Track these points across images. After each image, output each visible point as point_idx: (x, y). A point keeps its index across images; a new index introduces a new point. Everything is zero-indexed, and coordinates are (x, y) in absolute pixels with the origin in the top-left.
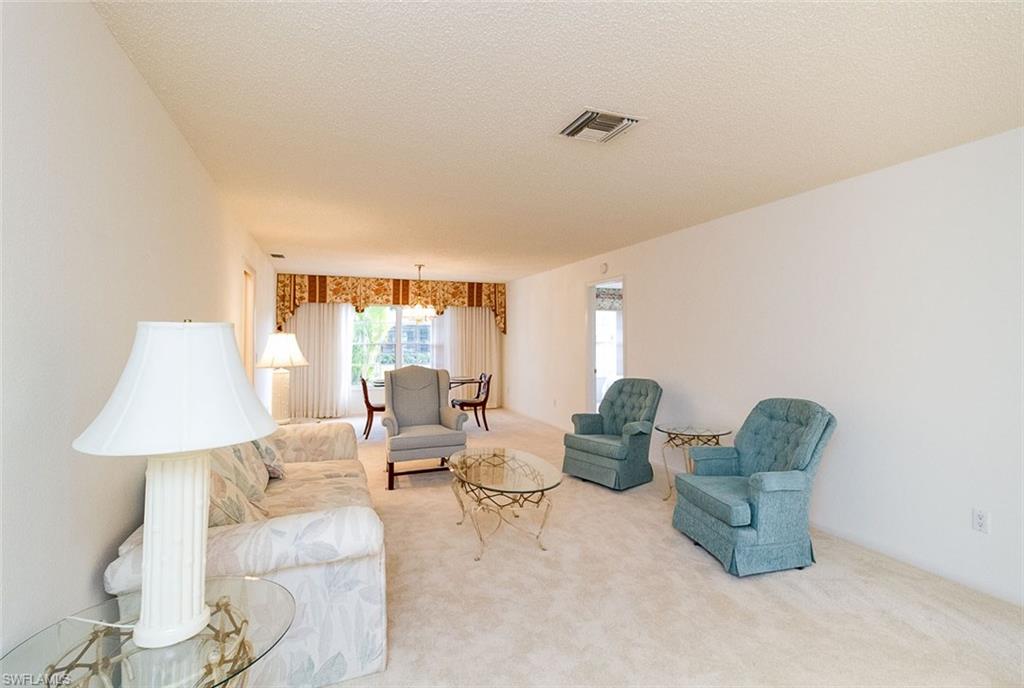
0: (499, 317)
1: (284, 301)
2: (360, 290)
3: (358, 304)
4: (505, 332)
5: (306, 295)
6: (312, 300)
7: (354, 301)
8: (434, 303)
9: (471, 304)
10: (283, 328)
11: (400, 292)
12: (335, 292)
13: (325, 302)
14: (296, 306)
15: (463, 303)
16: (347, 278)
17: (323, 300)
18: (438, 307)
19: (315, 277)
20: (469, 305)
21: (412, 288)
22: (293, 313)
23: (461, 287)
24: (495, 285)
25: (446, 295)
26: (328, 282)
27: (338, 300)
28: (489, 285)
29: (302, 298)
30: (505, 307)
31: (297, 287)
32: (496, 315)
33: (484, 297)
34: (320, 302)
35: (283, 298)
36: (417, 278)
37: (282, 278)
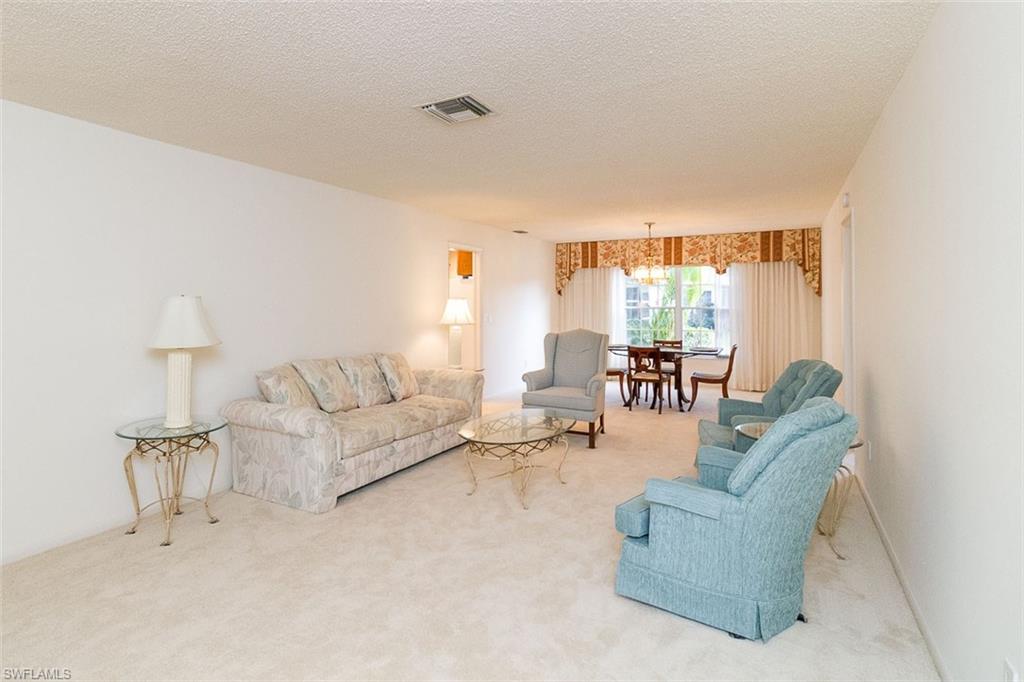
0: (809, 274)
1: (561, 268)
2: (629, 252)
3: (627, 267)
4: (819, 293)
5: (580, 261)
6: (585, 266)
7: (623, 265)
8: (713, 261)
9: (765, 259)
10: (562, 293)
11: (673, 251)
12: (606, 256)
13: (596, 266)
14: (571, 272)
15: (754, 258)
16: (616, 242)
17: (594, 265)
18: (718, 266)
19: (587, 243)
20: (762, 261)
21: (686, 246)
22: (569, 278)
23: (751, 238)
24: (803, 230)
25: (729, 251)
26: (599, 247)
27: (608, 264)
28: (794, 232)
29: (576, 264)
30: (820, 260)
31: (572, 254)
32: (805, 271)
33: (785, 248)
34: (592, 267)
35: (560, 266)
36: (648, 237)
37: (560, 247)
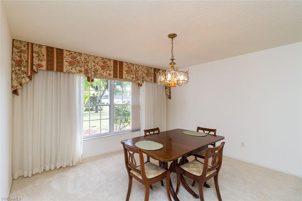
1: (20, 65)
2: (91, 64)
3: (89, 75)
4: (170, 98)
5: (44, 63)
6: (49, 68)
7: (86, 72)
8: (137, 79)
10: (19, 91)
11: (118, 69)
12: (71, 64)
13: (61, 71)
14: (33, 72)
15: (151, 80)
16: (80, 54)
17: (60, 69)
19: (52, 48)
20: (154, 81)
21: (125, 68)
22: (30, 78)
23: (151, 70)
26: (64, 54)
27: (73, 71)
29: (39, 66)
31: (35, 55)
34: (57, 71)
35: (19, 63)
36: (128, 61)
